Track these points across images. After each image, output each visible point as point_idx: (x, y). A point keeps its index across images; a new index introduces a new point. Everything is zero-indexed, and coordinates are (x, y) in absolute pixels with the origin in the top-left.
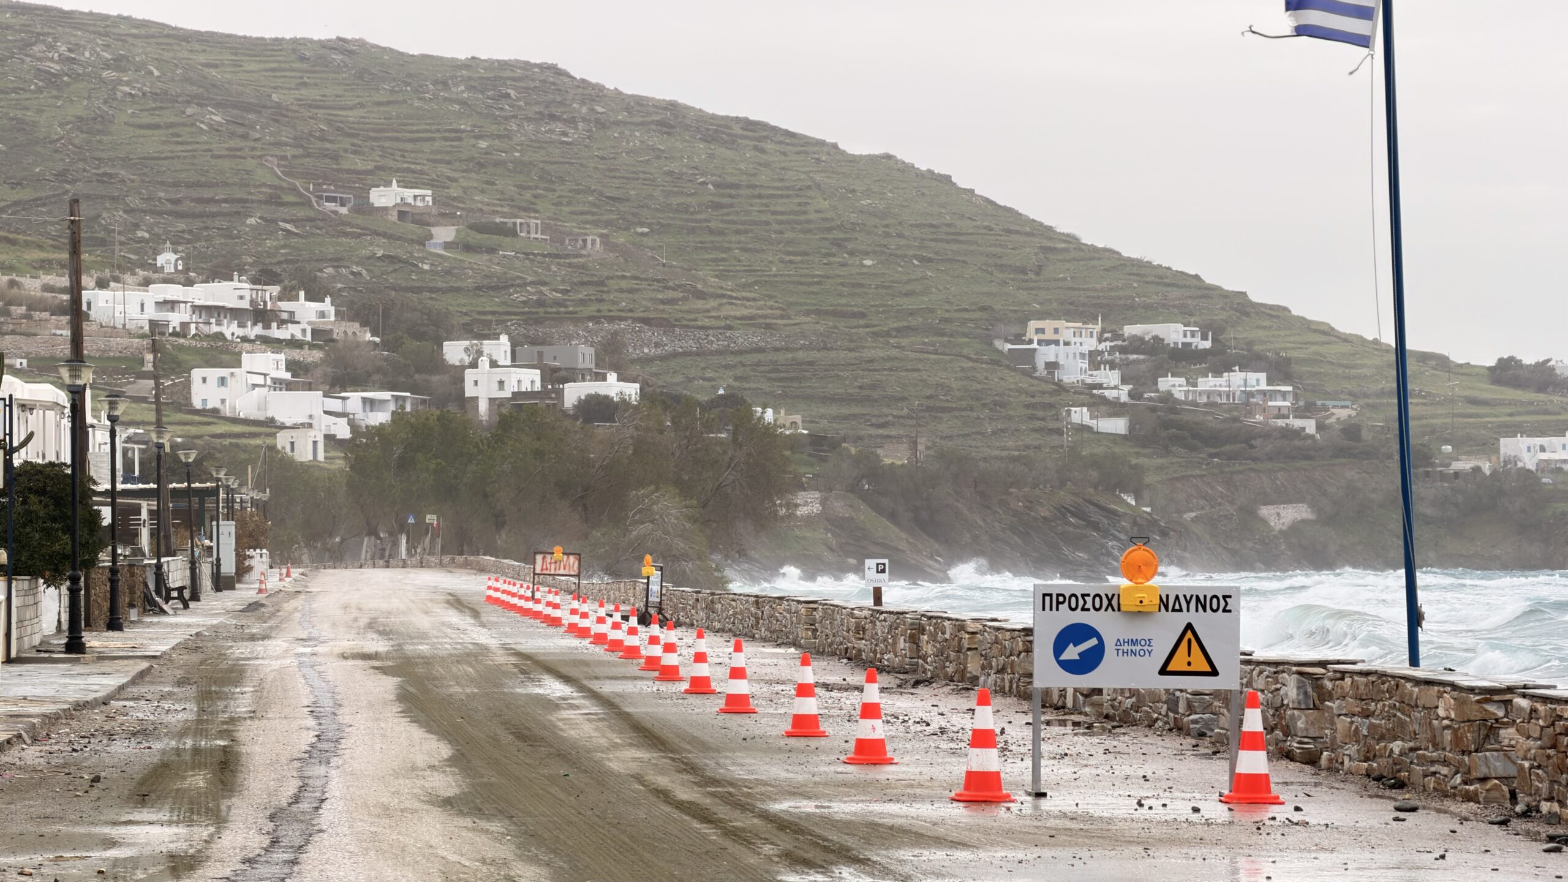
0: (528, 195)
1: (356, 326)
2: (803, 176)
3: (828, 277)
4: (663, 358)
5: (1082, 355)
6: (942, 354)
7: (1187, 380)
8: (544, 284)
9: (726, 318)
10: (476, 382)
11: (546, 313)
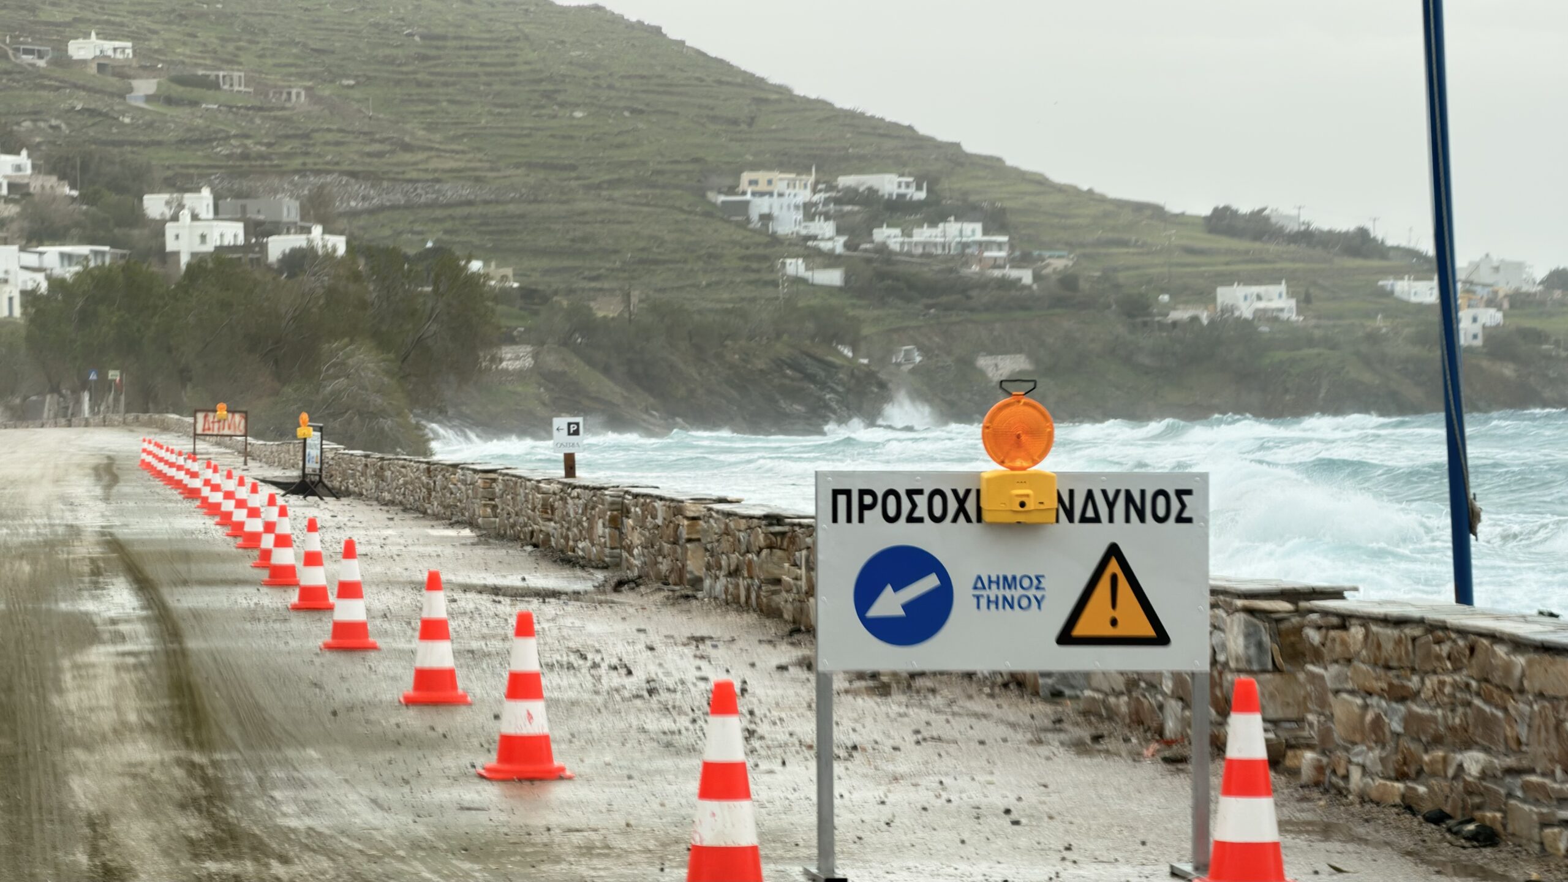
0: (230, 47)
1: (53, 180)
2: (512, 28)
3: (538, 129)
4: (371, 212)
5: (797, 207)
6: (655, 206)
7: (903, 232)
8: (247, 136)
9: (435, 170)
10: (177, 237)
11: (251, 166)
